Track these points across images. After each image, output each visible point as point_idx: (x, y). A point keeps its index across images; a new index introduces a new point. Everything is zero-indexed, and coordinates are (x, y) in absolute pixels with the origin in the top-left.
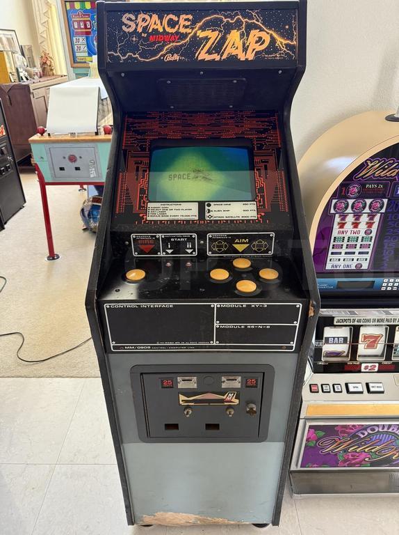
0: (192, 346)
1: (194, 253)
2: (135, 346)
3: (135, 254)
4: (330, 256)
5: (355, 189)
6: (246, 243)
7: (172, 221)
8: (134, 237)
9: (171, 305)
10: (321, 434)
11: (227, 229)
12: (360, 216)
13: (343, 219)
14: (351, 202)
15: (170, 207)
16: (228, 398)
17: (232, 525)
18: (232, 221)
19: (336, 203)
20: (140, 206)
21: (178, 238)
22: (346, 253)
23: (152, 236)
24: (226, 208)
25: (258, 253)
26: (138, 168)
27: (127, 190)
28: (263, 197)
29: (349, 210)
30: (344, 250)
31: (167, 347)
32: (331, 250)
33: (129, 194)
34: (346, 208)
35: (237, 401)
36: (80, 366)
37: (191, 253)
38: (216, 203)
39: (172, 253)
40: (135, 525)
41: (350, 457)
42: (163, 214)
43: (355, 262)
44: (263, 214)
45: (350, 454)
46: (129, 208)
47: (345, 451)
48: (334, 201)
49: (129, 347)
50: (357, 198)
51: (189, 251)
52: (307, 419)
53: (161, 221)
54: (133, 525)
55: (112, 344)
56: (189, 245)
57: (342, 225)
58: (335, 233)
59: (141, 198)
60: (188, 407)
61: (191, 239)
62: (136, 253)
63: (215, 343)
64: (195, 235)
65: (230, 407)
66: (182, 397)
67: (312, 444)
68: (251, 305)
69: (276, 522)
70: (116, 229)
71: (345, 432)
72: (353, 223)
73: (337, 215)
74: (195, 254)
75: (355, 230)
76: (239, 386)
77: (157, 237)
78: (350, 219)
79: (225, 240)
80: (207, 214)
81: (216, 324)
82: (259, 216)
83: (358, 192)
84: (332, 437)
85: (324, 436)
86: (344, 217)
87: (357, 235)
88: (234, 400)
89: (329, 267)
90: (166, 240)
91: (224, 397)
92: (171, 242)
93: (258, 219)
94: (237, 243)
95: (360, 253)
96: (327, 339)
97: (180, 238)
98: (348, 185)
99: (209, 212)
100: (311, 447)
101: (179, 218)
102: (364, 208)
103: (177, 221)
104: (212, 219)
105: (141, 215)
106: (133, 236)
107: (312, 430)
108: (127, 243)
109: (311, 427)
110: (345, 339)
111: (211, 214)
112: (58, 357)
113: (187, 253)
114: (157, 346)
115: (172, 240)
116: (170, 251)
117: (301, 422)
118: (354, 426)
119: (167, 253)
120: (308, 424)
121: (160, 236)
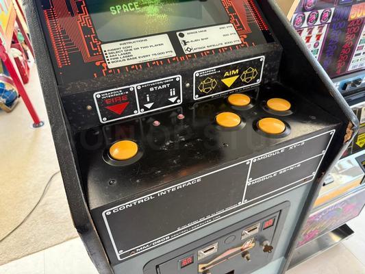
0: (218, 215)
1: (178, 101)
2: (149, 244)
3: (103, 121)
6: (236, 75)
7: (144, 65)
8: (99, 96)
9: (198, 179)
11: (216, 61)
12: (312, 29)
14: (307, 14)
15: (134, 46)
16: (246, 246)
18: (216, 50)
19: (295, 18)
20: (91, 52)
21: (158, 85)
23: (124, 90)
24: (203, 35)
25: (248, 84)
27: (64, 32)
28: (236, 17)
29: (305, 24)
31: (189, 228)
33: (67, 37)
34: (303, 22)
35: (253, 244)
36: (32, 240)
37: (176, 102)
38: (189, 31)
39: (152, 108)
42: (128, 55)
44: (245, 37)
46: (76, 57)
48: (294, 16)
49: (143, 247)
50: (312, 10)
51: (173, 100)
53: (129, 67)
55: (119, 254)
56: (173, 92)
59: (88, 40)
61: (174, 84)
62: (105, 119)
63: (243, 202)
64: (179, 77)
68: (289, 148)
70: (68, 91)
72: (306, 38)
74: (180, 102)
75: (307, 44)
77: (131, 89)
78: (305, 33)
79: (214, 76)
80: (184, 48)
81: (249, 182)
82: (243, 39)
83: (314, 3)
86: (300, 32)
88: (250, 245)
90: (143, 92)
91: (242, 247)
92: (150, 93)
93: (242, 43)
94: (227, 77)
97: (161, 85)
99: (185, 44)
101: (152, 58)
103: (151, 63)
104: (192, 52)
105: (98, 64)
106: (97, 95)
108: (89, 107)
111: (189, 45)
112: (5, 240)
113: (172, 103)
114: (179, 232)
115: (152, 89)
116: (149, 106)
119: (146, 109)
121: (135, 87)
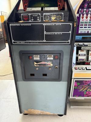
0: (38, 42)
2: (20, 42)
4: (80, 28)
5: (86, 5)
6: (55, 17)
8: (22, 15)
10: (79, 84)
12: (88, 15)
13: (83, 16)
14: (85, 10)
16: (49, 64)
17: (52, 115)
19: (81, 10)
22: (84, 27)
23: (27, 15)
26: (25, 2)
28: (60, 6)
29: (85, 13)
30: (84, 26)
31: (30, 43)
32: (80, 26)
34: (84, 12)
35: (52, 65)
37: (39, 21)
38: (46, 7)
40: (22, 114)
41: (88, 93)
43: (87, 31)
44: (60, 9)
45: (88, 92)
47: (86, 91)
48: (80, 9)
49: (18, 42)
50: (87, 8)
51: (38, 20)
52: (74, 79)
54: (21, 113)
55: (13, 41)
56: (38, 18)
57: (83, 18)
58: (81, 21)
59: (25, 7)
60: (37, 67)
61: (39, 15)
63: (45, 41)
64: (40, 14)
65: (50, 67)
66: (35, 63)
67: (76, 88)
68: (56, 24)
69: (65, 114)
71: (86, 83)
72: (86, 17)
73: (81, 14)
75: (87, 19)
76: (52, 59)
78: (85, 16)
81: (45, 33)
83: (87, 6)
84: (82, 85)
85: (80, 85)
86: (83, 15)
87: (87, 21)
88: (51, 64)
89: (79, 32)
90: (31, 16)
91: (48, 63)
92: (33, 16)
93: (58, 10)
94: (52, 17)
95: (88, 27)
96: (80, 54)
97: (35, 15)
98: (84, 4)
99: (44, 9)
100: (76, 89)
101: (36, 10)
102: (89, 12)
107: (76, 82)
108: (20, 17)
109: (76, 81)
110: (85, 55)
113: (38, 21)
116: (33, 20)
117: (73, 79)
118: (89, 81)
119: (32, 21)
120: (75, 80)
121: (30, 14)
